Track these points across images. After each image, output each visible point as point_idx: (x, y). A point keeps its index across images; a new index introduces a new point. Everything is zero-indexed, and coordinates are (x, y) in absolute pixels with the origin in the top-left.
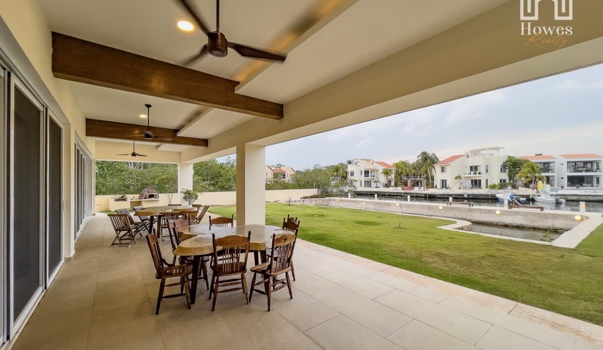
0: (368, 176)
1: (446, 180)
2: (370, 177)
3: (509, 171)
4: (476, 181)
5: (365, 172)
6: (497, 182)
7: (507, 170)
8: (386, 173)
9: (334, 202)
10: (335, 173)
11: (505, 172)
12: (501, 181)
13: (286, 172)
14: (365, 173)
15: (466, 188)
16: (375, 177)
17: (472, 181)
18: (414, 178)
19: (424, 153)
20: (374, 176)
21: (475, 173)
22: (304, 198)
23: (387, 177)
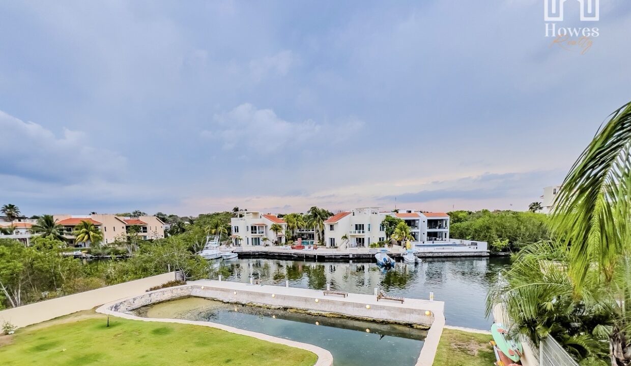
0: (255, 233)
1: (334, 239)
2: (258, 234)
3: (386, 230)
4: (360, 239)
5: (252, 227)
6: (376, 241)
7: (385, 229)
8: (276, 229)
9: (198, 290)
10: (213, 231)
11: (383, 230)
12: (380, 239)
13: (147, 224)
14: (252, 229)
15: (351, 246)
16: (264, 234)
17: (357, 238)
18: (306, 231)
19: (314, 209)
20: (262, 233)
21: (359, 232)
22: (151, 289)
23: (277, 234)
